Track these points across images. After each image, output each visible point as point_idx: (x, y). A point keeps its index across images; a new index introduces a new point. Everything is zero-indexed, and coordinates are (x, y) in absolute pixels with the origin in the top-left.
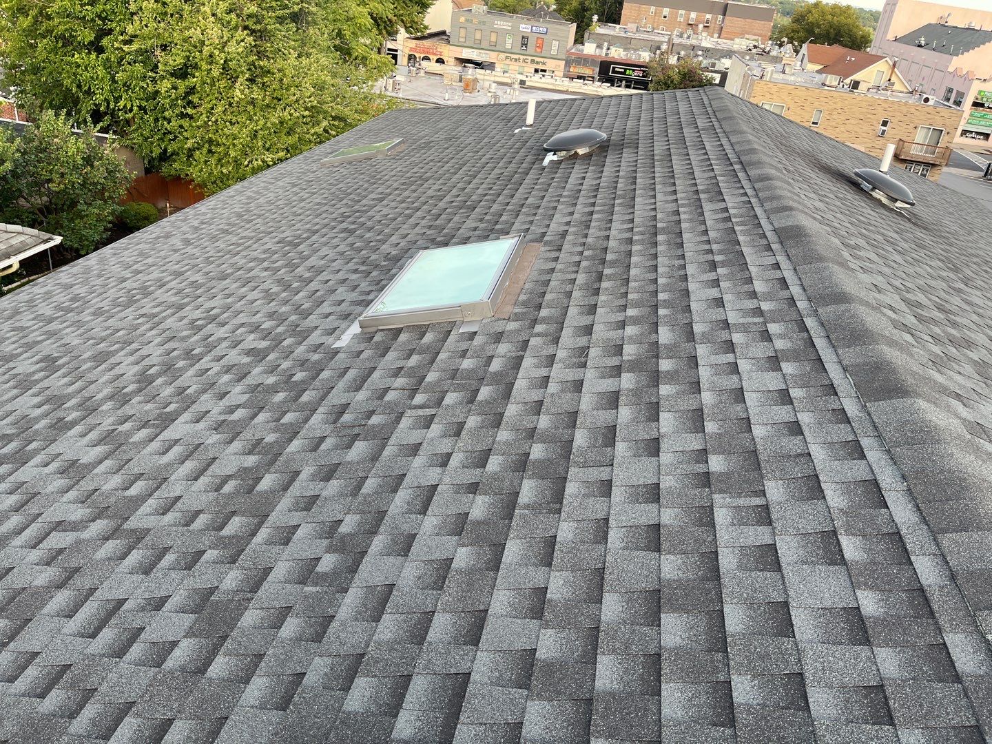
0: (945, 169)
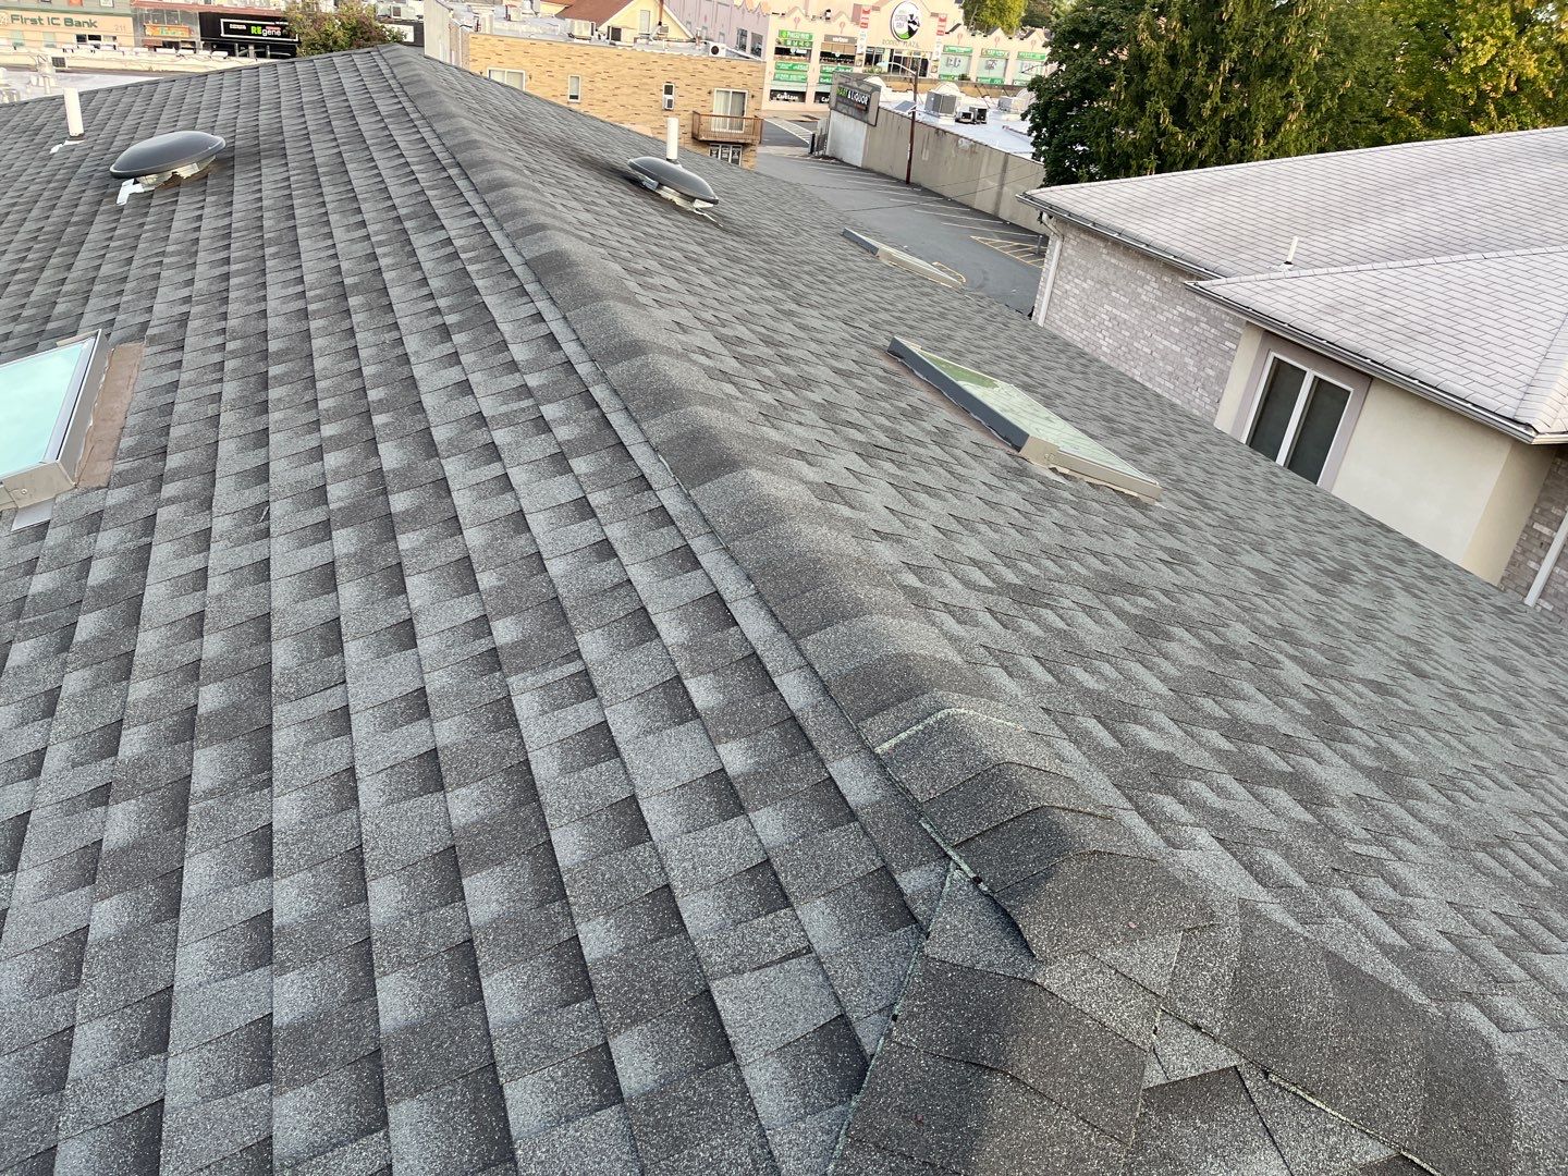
0: (760, 150)
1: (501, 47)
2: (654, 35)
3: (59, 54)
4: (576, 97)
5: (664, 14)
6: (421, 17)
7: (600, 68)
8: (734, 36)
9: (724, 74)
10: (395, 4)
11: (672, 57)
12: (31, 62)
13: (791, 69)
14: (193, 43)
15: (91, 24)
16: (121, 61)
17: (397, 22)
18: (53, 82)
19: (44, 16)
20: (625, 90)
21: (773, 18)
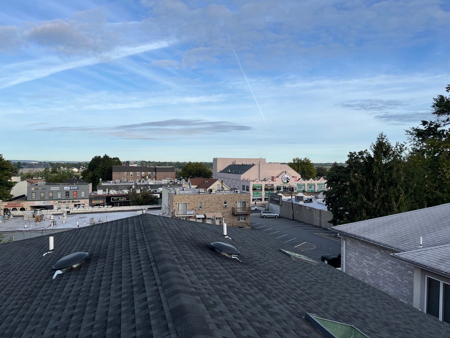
1: (181, 197)
2: (221, 190)
3: (68, 210)
4: (201, 207)
5: (223, 185)
6: (161, 191)
7: (207, 200)
8: (241, 187)
9: (239, 197)
10: (155, 189)
11: (226, 195)
12: (61, 212)
13: (257, 193)
14: (104, 204)
15: (79, 202)
16: (84, 210)
17: (156, 193)
18: (66, 217)
19: (67, 201)
20: (214, 204)
21: (251, 182)
